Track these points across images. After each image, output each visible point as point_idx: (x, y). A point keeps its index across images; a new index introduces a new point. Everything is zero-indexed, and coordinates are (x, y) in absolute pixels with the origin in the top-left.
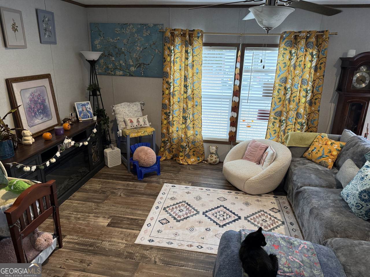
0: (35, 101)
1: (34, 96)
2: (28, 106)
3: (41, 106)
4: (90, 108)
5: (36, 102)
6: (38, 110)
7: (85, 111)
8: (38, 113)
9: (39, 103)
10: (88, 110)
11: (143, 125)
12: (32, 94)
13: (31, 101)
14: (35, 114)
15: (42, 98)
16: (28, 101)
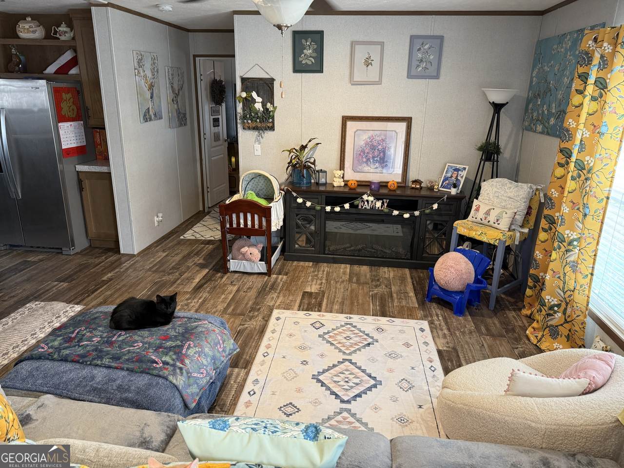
0: (372, 145)
1: (374, 140)
2: (360, 149)
3: (380, 153)
4: (463, 176)
5: (373, 148)
6: (373, 157)
7: (453, 178)
8: (372, 161)
9: (378, 150)
10: (459, 178)
11: (491, 223)
12: (372, 138)
13: (367, 144)
14: (368, 160)
15: (384, 145)
16: (362, 143)
